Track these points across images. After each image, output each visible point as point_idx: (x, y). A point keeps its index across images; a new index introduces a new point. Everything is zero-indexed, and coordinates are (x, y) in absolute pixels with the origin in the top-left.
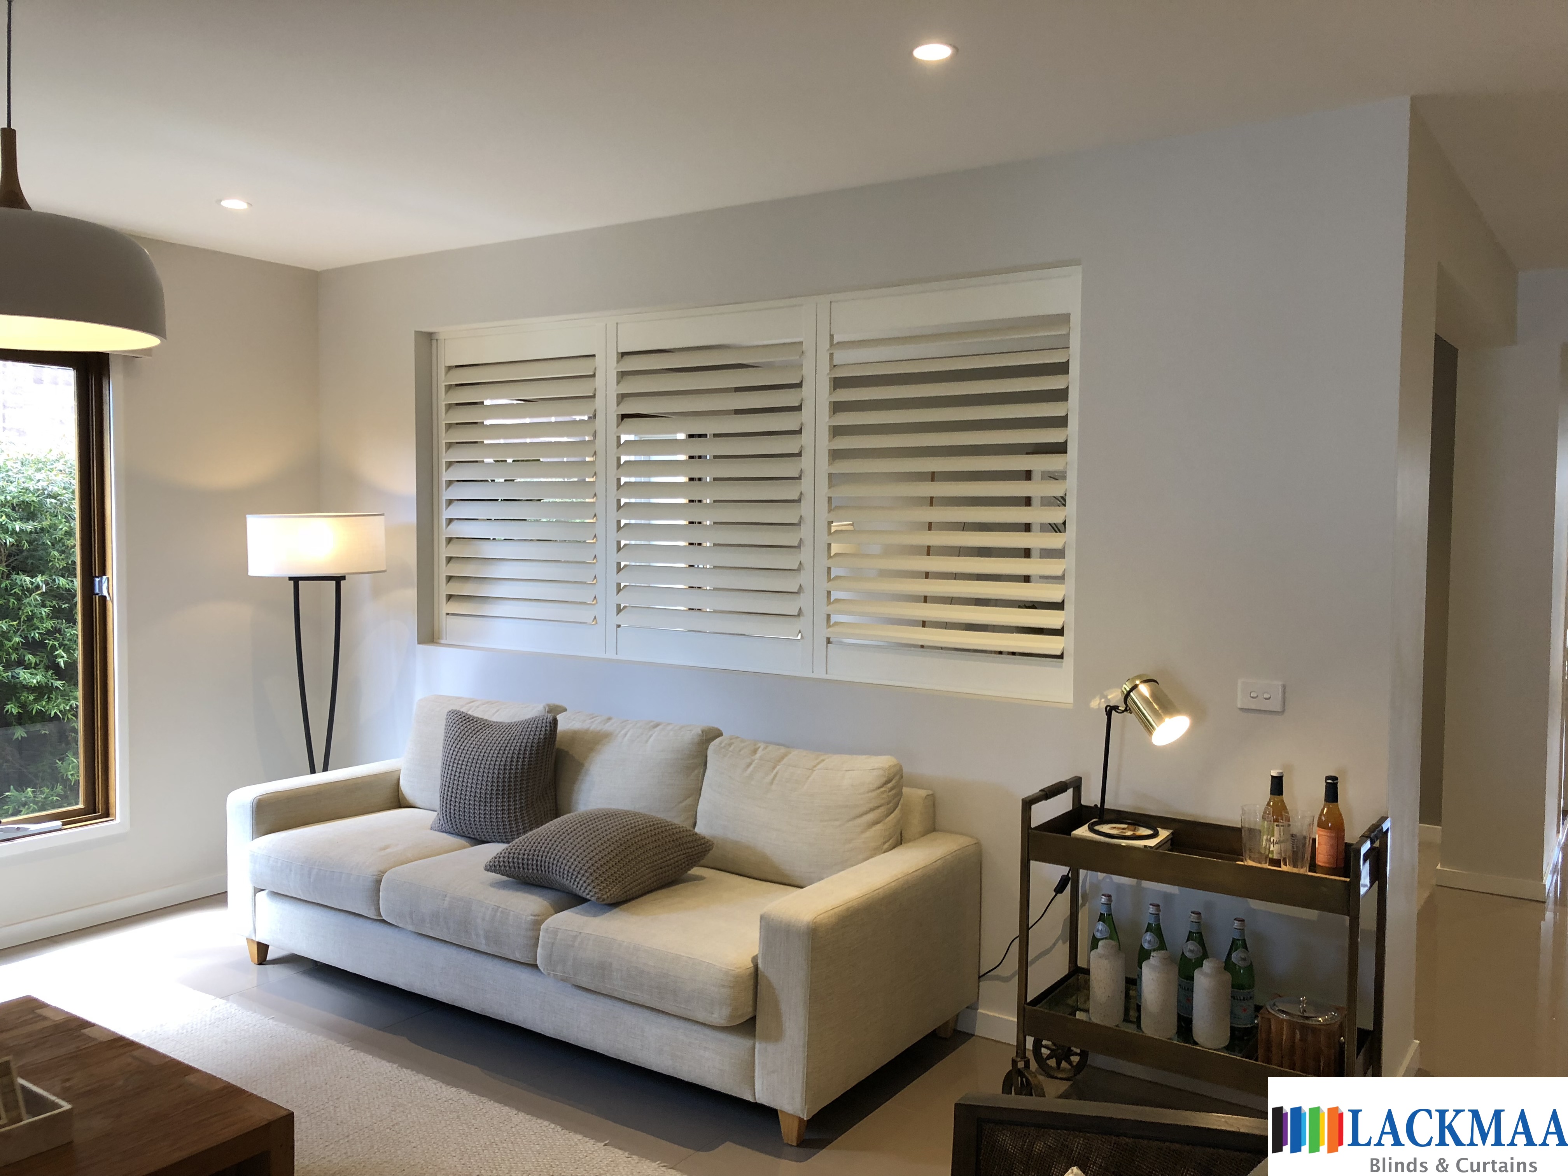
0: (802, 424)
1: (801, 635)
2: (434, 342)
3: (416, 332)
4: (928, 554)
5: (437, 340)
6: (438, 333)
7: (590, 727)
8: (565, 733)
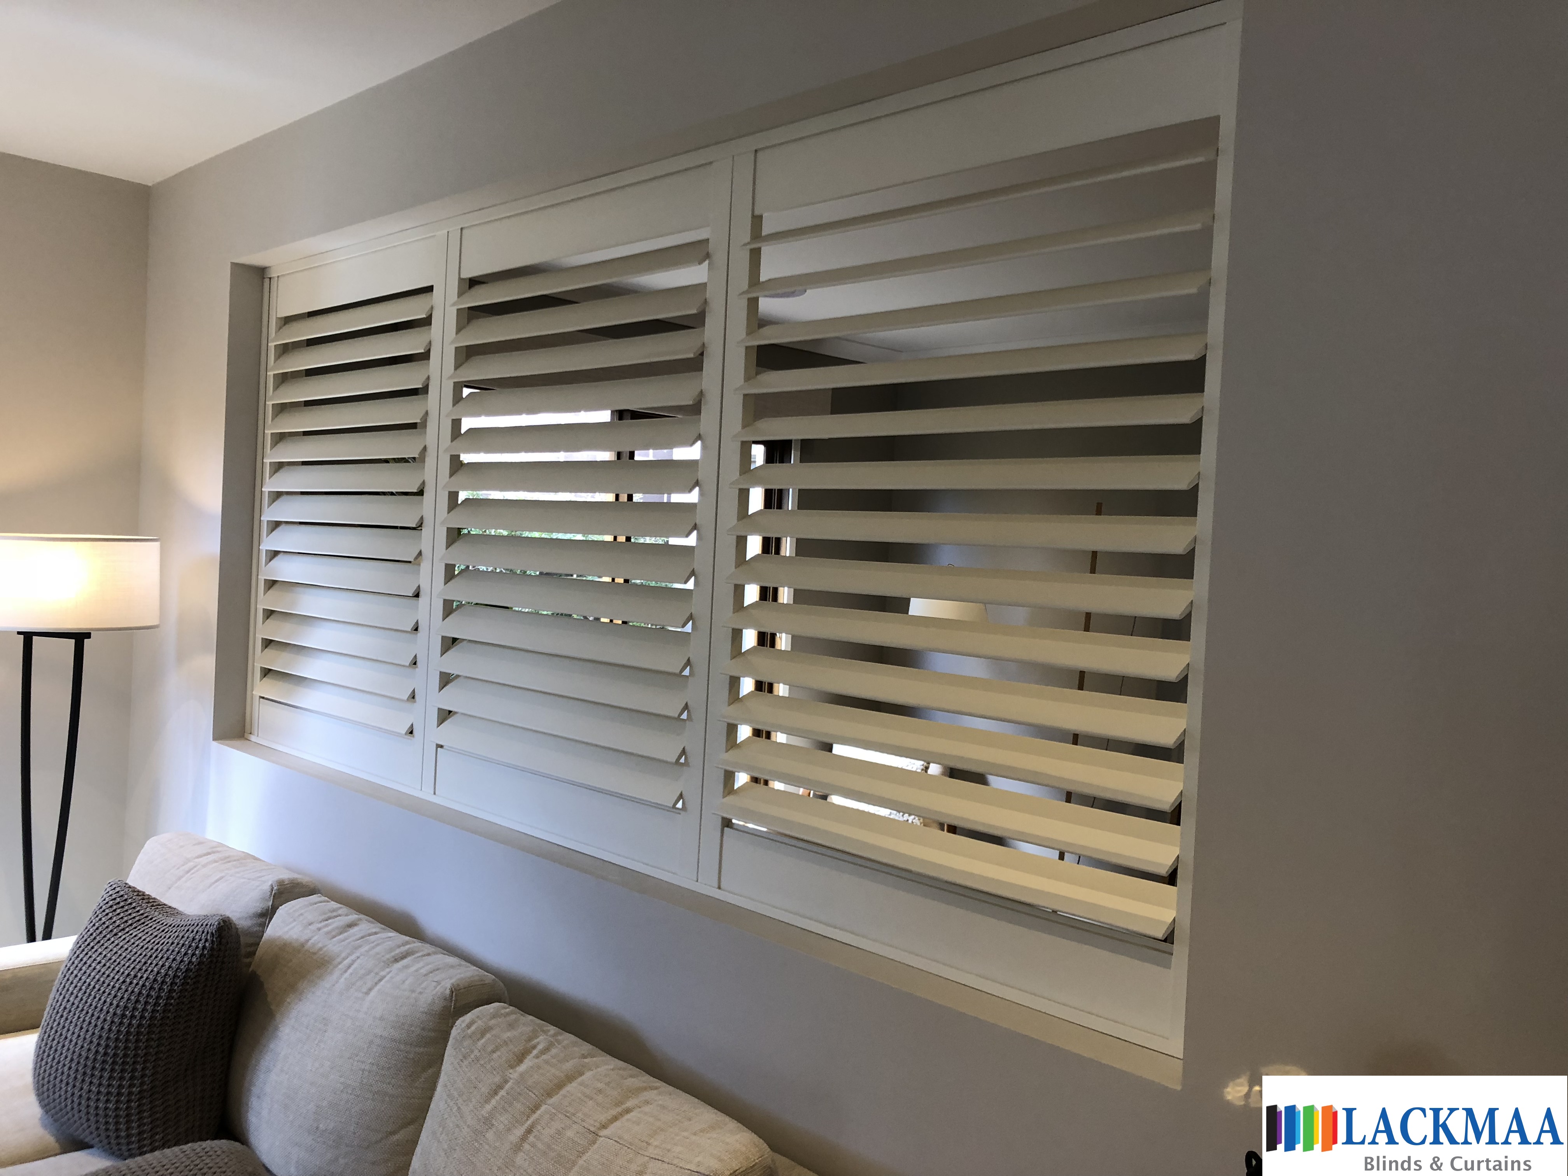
0: (701, 393)
1: (683, 803)
2: (267, 281)
3: (235, 265)
4: (1087, 629)
5: (270, 278)
6: (269, 267)
7: (307, 941)
8: (272, 941)
